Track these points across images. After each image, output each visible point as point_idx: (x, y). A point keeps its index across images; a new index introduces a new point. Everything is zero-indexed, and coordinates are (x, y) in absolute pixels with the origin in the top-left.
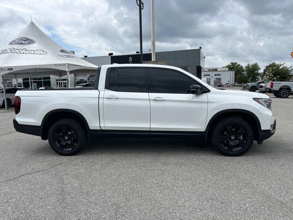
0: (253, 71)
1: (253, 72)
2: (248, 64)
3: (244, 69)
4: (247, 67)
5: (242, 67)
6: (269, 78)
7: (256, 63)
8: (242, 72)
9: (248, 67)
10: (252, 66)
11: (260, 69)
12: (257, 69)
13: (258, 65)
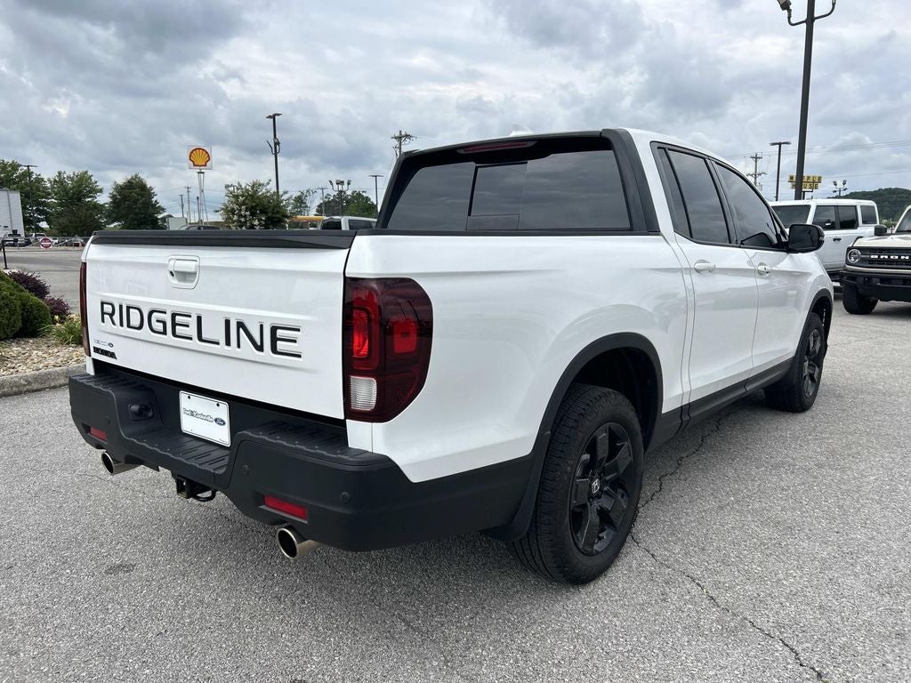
0: (76, 193)
1: (79, 200)
2: (60, 173)
3: (46, 188)
4: (55, 181)
5: (39, 180)
6: (239, 221)
7: (86, 172)
8: (43, 197)
9: (60, 181)
10: (72, 179)
11: (101, 191)
12: (90, 192)
13: (93, 179)
